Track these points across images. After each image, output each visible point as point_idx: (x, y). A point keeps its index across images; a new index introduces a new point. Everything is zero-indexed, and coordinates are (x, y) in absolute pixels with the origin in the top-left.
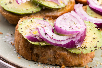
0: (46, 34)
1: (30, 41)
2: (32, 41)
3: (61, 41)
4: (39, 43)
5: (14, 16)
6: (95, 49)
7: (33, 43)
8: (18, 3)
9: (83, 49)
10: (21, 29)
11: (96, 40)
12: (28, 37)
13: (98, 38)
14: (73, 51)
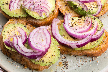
0: (17, 44)
1: (6, 45)
2: (7, 46)
3: (27, 52)
4: (11, 49)
5: (6, 16)
6: (50, 64)
7: (7, 47)
8: (10, 9)
9: (41, 61)
10: (5, 32)
11: (53, 57)
12: (5, 42)
13: (56, 56)
14: (33, 61)
